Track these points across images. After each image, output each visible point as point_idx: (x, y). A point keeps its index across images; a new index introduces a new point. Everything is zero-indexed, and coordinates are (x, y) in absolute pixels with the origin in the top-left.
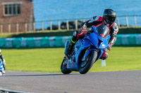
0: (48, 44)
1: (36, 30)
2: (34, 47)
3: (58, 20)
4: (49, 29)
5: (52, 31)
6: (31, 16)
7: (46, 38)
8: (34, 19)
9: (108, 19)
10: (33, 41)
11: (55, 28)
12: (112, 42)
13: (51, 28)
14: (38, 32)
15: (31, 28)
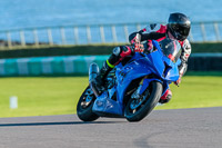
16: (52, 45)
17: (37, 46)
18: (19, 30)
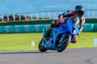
16: (50, 19)
17: (44, 19)
18: (36, 12)
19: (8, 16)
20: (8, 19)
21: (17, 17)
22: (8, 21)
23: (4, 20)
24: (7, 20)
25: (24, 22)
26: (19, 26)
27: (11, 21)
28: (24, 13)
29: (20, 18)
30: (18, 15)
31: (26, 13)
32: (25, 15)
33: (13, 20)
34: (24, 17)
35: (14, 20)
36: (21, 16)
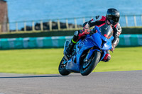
0: (22, 45)
1: (11, 31)
2: (8, 49)
3: (32, 21)
4: (23, 29)
5: (25, 32)
6: (5, 17)
7: (20, 39)
8: (8, 20)
9: (112, 19)
10: (8, 42)
11: (29, 28)
12: (115, 43)
13: (25, 29)
14: (12, 33)
15: (5, 29)
19: (41, 23)
20: (42, 26)
21: (54, 25)
22: (42, 30)
23: (36, 29)
24: (40, 29)
25: (65, 31)
26: (57, 38)
27: (46, 31)
28: (66, 19)
29: (59, 25)
30: (56, 21)
31: (69, 19)
32: (67, 22)
33: (48, 28)
34: (65, 24)
35: (51, 29)
36: (61, 23)
